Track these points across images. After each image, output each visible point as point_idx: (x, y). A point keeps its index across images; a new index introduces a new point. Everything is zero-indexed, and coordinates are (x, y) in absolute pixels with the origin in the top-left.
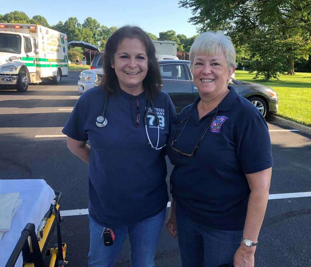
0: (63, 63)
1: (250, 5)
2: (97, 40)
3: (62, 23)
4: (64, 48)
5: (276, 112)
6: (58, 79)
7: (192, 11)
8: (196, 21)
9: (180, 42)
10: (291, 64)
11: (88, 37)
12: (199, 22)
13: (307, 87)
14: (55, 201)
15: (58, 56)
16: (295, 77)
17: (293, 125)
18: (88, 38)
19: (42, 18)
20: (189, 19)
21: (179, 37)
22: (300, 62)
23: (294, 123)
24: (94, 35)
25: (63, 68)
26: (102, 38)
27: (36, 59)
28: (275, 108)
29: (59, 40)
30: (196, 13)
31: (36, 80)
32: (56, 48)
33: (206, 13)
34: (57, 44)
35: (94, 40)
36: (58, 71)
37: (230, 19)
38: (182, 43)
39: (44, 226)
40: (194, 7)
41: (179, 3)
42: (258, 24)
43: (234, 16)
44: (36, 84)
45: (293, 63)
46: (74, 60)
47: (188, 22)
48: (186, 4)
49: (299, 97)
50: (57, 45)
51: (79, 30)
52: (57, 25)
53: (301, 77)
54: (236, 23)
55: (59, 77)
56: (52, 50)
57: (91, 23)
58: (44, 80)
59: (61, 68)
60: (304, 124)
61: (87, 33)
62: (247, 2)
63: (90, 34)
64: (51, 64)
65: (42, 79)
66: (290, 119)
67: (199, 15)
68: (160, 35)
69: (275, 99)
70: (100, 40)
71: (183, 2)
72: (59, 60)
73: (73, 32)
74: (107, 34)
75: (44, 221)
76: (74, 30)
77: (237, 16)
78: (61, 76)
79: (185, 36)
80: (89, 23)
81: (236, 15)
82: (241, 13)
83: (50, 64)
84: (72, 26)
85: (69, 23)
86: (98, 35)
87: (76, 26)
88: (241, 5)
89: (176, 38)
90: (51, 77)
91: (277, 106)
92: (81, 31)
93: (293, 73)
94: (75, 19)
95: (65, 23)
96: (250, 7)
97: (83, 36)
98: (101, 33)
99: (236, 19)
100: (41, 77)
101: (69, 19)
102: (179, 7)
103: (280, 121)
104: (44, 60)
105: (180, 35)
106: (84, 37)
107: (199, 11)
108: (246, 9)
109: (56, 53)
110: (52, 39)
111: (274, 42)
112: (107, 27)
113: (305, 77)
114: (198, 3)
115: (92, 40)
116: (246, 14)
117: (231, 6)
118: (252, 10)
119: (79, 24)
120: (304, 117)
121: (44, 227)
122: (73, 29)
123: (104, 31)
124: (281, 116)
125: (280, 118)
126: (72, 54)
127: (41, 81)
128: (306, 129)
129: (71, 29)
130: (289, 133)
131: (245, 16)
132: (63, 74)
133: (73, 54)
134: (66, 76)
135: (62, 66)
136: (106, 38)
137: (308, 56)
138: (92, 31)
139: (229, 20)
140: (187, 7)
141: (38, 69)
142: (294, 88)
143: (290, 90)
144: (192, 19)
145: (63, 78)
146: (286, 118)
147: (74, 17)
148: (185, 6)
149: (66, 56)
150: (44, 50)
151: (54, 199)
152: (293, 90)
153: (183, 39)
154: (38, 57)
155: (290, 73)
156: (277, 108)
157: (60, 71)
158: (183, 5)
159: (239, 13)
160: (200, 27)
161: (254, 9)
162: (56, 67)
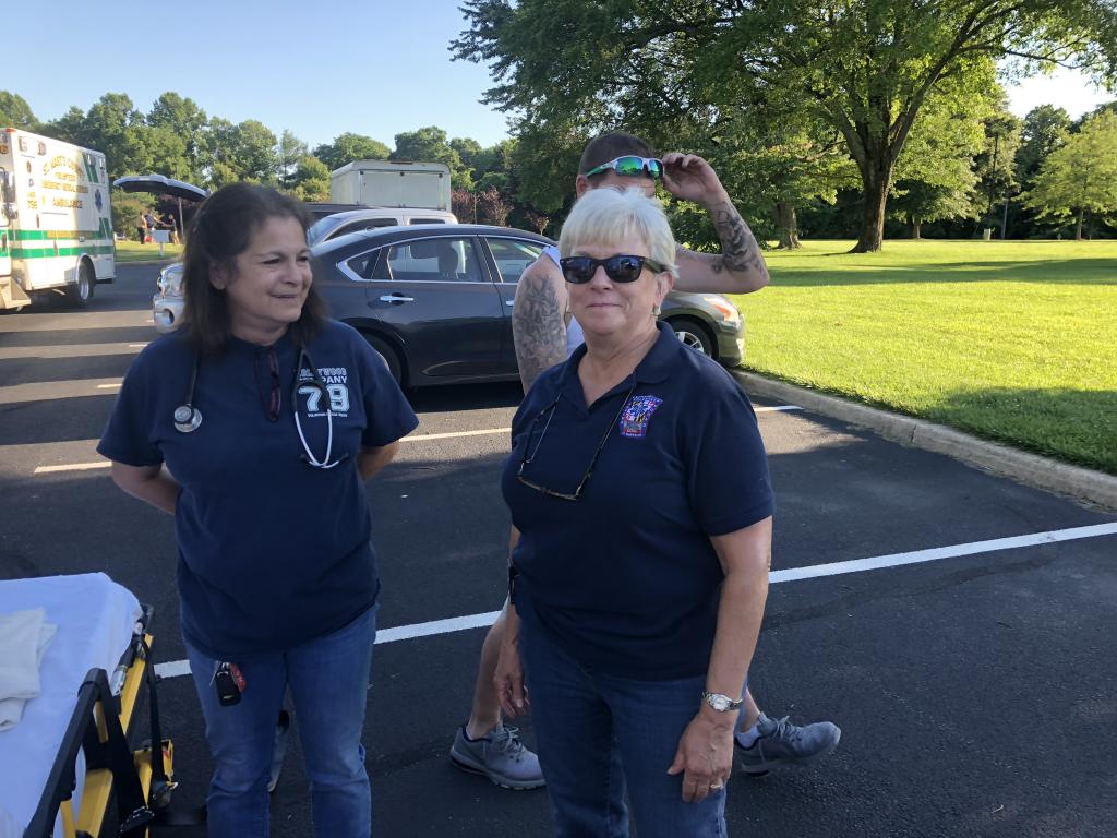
0: (98, 243)
1: (661, 48)
2: (200, 164)
3: (81, 112)
4: (98, 197)
5: (739, 360)
6: (85, 291)
7: (491, 71)
8: (506, 99)
9: (461, 161)
10: (788, 216)
11: (169, 156)
12: (514, 102)
13: (831, 284)
14: (140, 625)
15: (79, 220)
16: (802, 254)
17: (785, 393)
18: (168, 159)
19: (15, 100)
20: (483, 94)
21: (456, 145)
22: (815, 209)
23: (788, 387)
24: (190, 147)
25: (99, 256)
26: (214, 156)
27: (10, 232)
28: (736, 348)
29: (79, 170)
30: (502, 75)
31: (14, 299)
32: (72, 196)
33: (534, 76)
34: (75, 184)
35: (190, 163)
36: (80, 268)
37: (606, 92)
38: (467, 164)
39: (122, 684)
40: (497, 59)
41: (451, 46)
42: (687, 106)
43: (619, 83)
44: (13, 311)
45: (794, 216)
46: (127, 229)
47: (481, 102)
48: (472, 51)
49: (806, 314)
50: (75, 189)
51: (139, 135)
52: (64, 120)
53: (816, 253)
54: (623, 102)
55: (87, 287)
56: (59, 203)
57: (176, 110)
58: (36, 298)
59: (91, 257)
60: (814, 388)
61: (166, 143)
62: (652, 41)
63: (175, 146)
64: (59, 247)
65: (31, 293)
66: (776, 377)
67: (513, 82)
68: (397, 143)
69: (734, 323)
70: (209, 162)
71: (462, 45)
72: (81, 234)
73: (119, 139)
74: (232, 145)
75: (121, 673)
76: (122, 134)
77: (626, 84)
78: (94, 282)
79: (474, 144)
80: (169, 110)
81: (621, 80)
82: (637, 72)
83: (55, 246)
84: (113, 120)
85: (105, 113)
86: (202, 148)
87: (128, 122)
88: (634, 51)
89: (447, 150)
90: (60, 288)
91: (740, 342)
92: (145, 134)
93: (796, 243)
94: (124, 98)
95: (91, 114)
96: (661, 54)
97: (155, 153)
98: (211, 142)
99: (624, 90)
100: (29, 288)
101: (102, 99)
102: (452, 60)
103: (751, 383)
104: (36, 235)
105: (460, 141)
106: (158, 156)
107: (513, 68)
108: (651, 61)
109: (71, 212)
110: (58, 169)
111: (733, 159)
112: (228, 123)
113: (828, 255)
114: (507, 48)
115: (182, 166)
116: (651, 76)
117: (606, 54)
118: (669, 64)
119: (135, 116)
120: (816, 368)
121: (122, 688)
122: (116, 131)
123: (220, 135)
124: (753, 371)
125: (750, 375)
126: (120, 211)
127: (28, 302)
128: (819, 402)
129: (111, 130)
130: (774, 415)
131: (649, 83)
132: (99, 276)
133: (125, 210)
134: (109, 281)
135: (92, 250)
136: (230, 157)
137: (835, 192)
138: (180, 134)
139: (603, 94)
140: (475, 60)
141: (18, 264)
142: (794, 290)
143: (783, 294)
144: (494, 94)
145: (99, 289)
146: (768, 375)
147: (121, 93)
148: (470, 56)
149: (106, 220)
150: (33, 204)
151: (139, 621)
152: (791, 295)
153: (471, 153)
154: (16, 228)
155: (786, 244)
156: (740, 347)
157: (87, 266)
158: (464, 55)
159: (631, 74)
160: (519, 116)
161: (675, 61)
162: (74, 254)
